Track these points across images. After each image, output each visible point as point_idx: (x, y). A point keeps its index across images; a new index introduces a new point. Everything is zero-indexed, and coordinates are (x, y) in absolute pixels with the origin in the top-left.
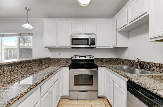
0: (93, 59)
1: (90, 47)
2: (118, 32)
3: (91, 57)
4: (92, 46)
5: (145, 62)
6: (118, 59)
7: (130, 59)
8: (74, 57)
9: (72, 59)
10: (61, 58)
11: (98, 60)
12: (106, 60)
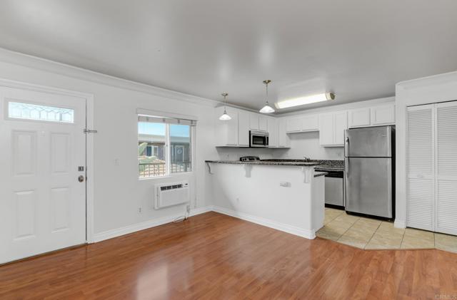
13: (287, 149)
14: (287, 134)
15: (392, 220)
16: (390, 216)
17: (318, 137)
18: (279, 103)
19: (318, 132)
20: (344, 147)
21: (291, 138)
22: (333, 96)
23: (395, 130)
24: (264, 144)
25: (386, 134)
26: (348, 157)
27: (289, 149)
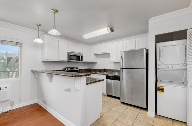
4: (81, 61)
9: (65, 70)
13: (95, 63)
14: (95, 55)
15: (146, 109)
16: (145, 107)
17: (109, 57)
18: (84, 35)
19: (109, 54)
20: (120, 62)
21: (97, 57)
22: (112, 30)
23: (148, 51)
24: (79, 60)
25: (143, 54)
26: (122, 68)
27: (96, 63)
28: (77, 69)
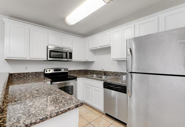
0: (68, 71)
1: (67, 60)
2: (90, 50)
3: (66, 69)
4: (69, 60)
5: (106, 72)
6: (86, 70)
7: (97, 70)
8: (48, 70)
9: (46, 72)
10: (28, 73)
11: (72, 72)
12: (78, 72)
19: (110, 48)
26: (131, 73)
27: (93, 62)
28: (66, 71)
